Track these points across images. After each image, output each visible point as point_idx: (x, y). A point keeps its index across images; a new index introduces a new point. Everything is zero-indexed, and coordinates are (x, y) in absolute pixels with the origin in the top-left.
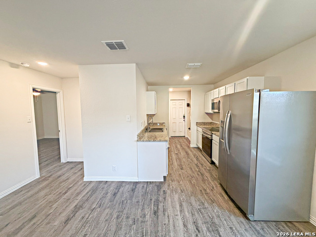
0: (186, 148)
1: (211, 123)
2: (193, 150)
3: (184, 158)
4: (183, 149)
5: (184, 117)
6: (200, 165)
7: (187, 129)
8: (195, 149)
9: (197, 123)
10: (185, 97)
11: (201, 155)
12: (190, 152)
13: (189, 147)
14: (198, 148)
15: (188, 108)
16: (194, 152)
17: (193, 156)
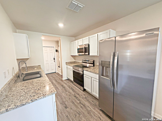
0: (60, 81)
1: (75, 62)
2: (65, 82)
3: (62, 92)
4: (59, 83)
5: (54, 59)
6: (78, 96)
7: (57, 67)
8: (67, 81)
9: (66, 63)
10: (54, 45)
11: (73, 85)
12: (65, 85)
13: (62, 80)
14: (68, 79)
15: (57, 53)
16: (68, 84)
17: (68, 88)
